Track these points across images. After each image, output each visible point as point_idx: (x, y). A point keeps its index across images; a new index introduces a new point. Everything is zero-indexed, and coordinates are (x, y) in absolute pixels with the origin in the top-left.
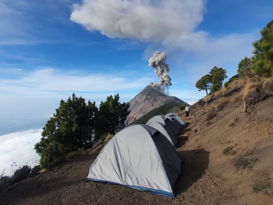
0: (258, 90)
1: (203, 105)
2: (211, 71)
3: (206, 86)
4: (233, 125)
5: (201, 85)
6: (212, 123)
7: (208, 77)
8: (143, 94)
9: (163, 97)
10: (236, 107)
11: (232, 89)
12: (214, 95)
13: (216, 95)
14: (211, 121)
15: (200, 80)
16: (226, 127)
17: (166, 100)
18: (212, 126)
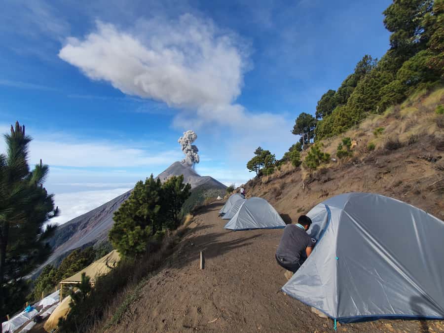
0: (310, 176)
1: (254, 186)
2: (255, 151)
3: (256, 167)
4: (296, 197)
5: (251, 166)
6: (280, 198)
7: (258, 159)
8: (168, 173)
9: (195, 177)
10: (294, 186)
11: (285, 173)
12: (271, 178)
13: (272, 177)
14: (279, 197)
15: (251, 161)
16: (292, 200)
17: (199, 180)
18: (281, 200)
